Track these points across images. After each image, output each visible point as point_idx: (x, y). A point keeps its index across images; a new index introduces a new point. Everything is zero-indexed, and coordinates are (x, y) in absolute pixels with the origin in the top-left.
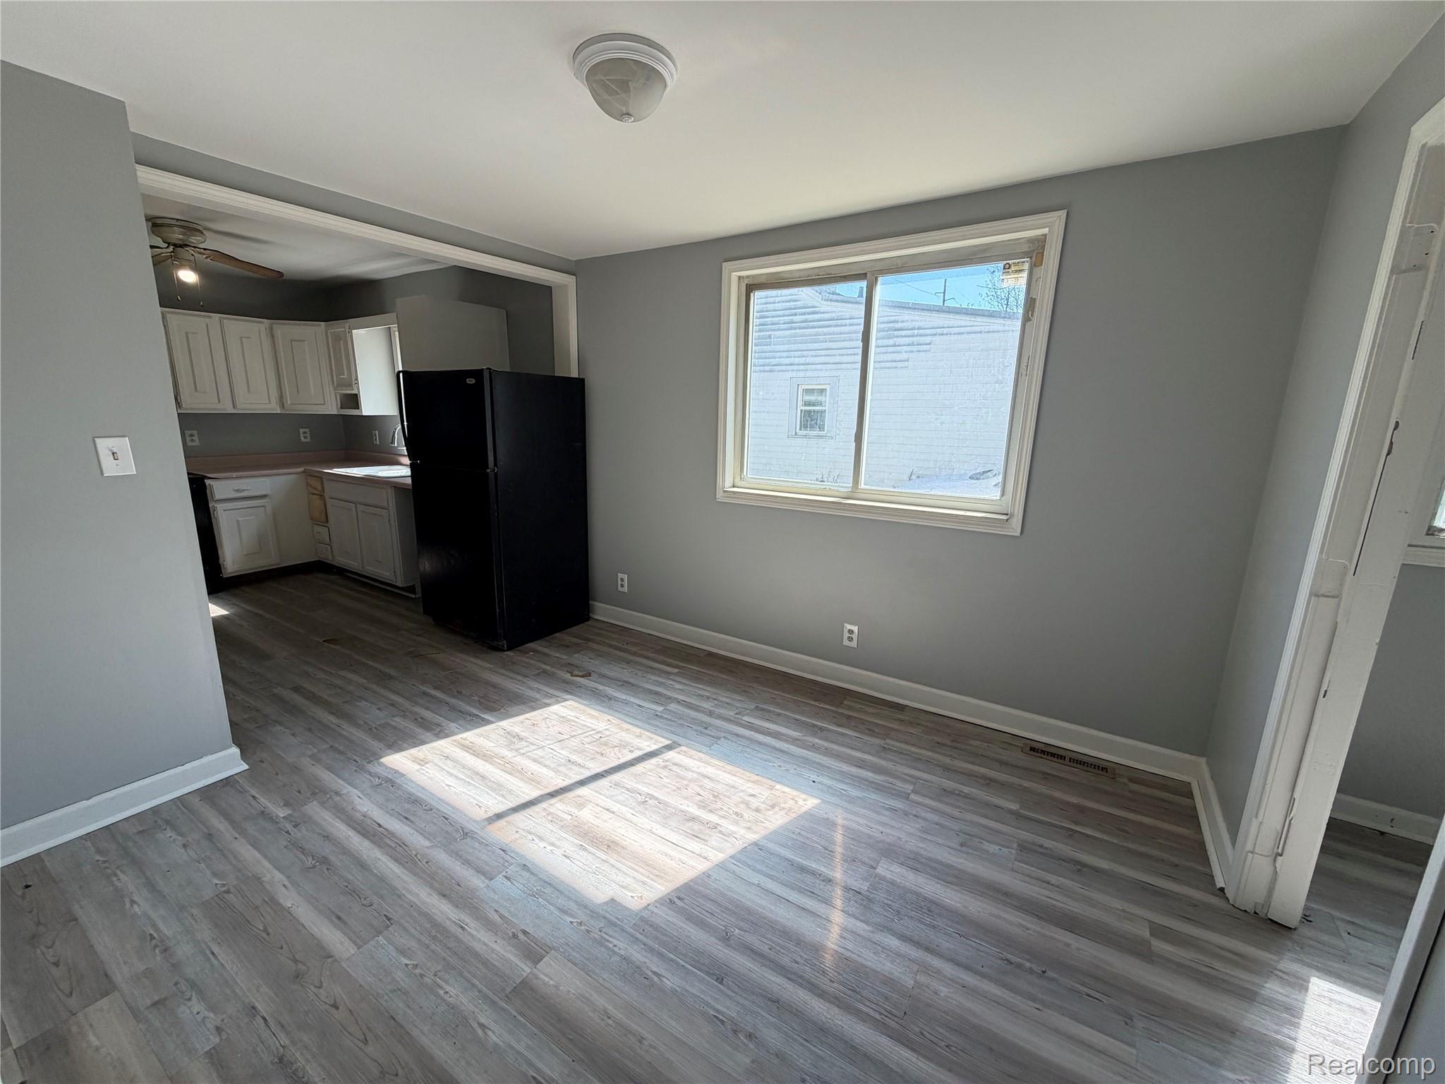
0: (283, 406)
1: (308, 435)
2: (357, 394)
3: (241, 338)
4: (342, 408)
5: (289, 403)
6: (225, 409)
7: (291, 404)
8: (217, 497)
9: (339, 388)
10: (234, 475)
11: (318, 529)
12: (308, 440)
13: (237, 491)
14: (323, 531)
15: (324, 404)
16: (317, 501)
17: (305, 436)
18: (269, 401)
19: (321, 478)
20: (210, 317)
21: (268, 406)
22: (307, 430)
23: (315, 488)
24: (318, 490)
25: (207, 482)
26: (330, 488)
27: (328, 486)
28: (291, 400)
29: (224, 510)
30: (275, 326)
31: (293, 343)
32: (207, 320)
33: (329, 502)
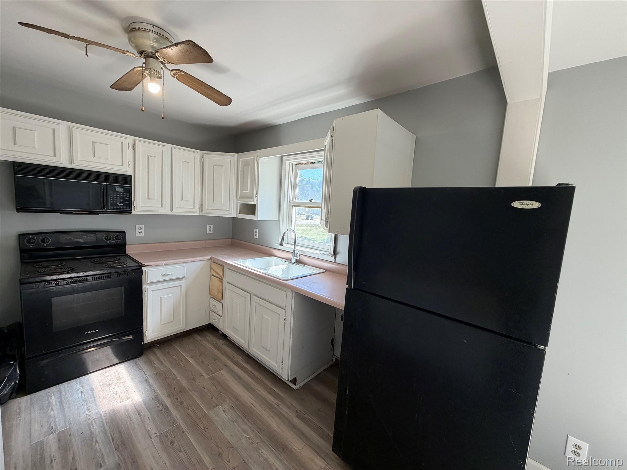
0: (202, 210)
1: (212, 229)
2: (255, 205)
3: (183, 162)
4: (240, 213)
5: (206, 208)
6: (165, 212)
7: (207, 209)
8: (150, 280)
9: (242, 199)
10: (164, 262)
11: (213, 302)
12: (212, 232)
13: (164, 275)
14: (219, 306)
15: (229, 210)
16: (216, 281)
17: (210, 229)
18: (194, 207)
19: (223, 266)
20: (165, 146)
21: (193, 210)
22: (212, 226)
23: (217, 273)
24: (219, 275)
25: (144, 269)
26: (229, 276)
27: (227, 273)
28: (207, 207)
29: (152, 291)
30: (205, 155)
31: (215, 167)
32: (163, 148)
33: (226, 286)
